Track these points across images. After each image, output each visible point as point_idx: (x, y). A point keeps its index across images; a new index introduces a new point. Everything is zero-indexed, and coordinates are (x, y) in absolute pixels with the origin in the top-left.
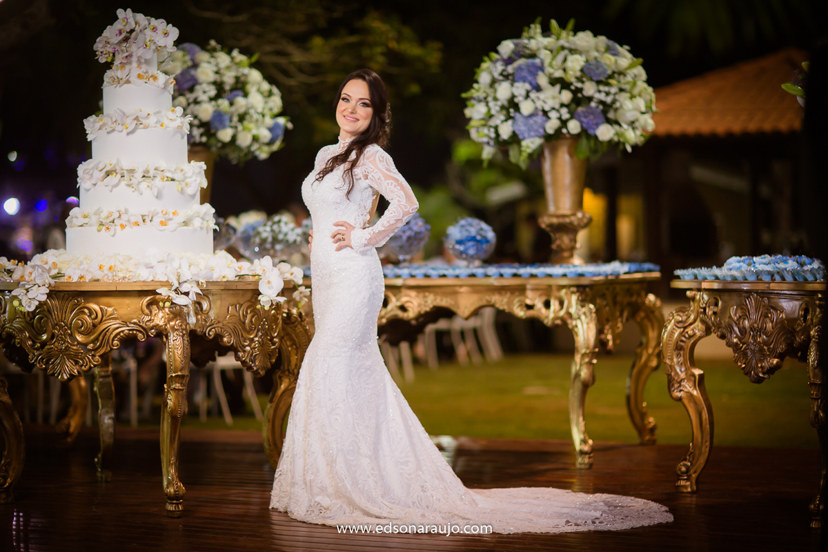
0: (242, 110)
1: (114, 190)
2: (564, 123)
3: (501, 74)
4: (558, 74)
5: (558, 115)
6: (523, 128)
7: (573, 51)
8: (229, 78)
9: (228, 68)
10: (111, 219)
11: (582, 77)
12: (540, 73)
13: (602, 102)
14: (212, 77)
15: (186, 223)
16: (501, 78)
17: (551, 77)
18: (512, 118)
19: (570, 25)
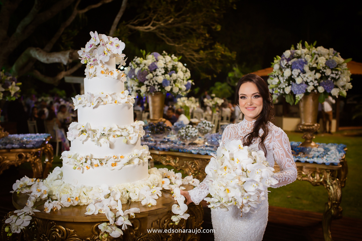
0: (175, 79)
1: (85, 143)
2: (316, 87)
3: (286, 65)
4: (315, 65)
5: (313, 84)
6: (296, 89)
7: (320, 55)
8: (170, 66)
9: (170, 62)
10: (81, 162)
11: (325, 67)
12: (305, 65)
13: (333, 78)
14: (163, 65)
15: (129, 163)
16: (286, 67)
17: (311, 67)
18: (291, 85)
19: (315, 44)
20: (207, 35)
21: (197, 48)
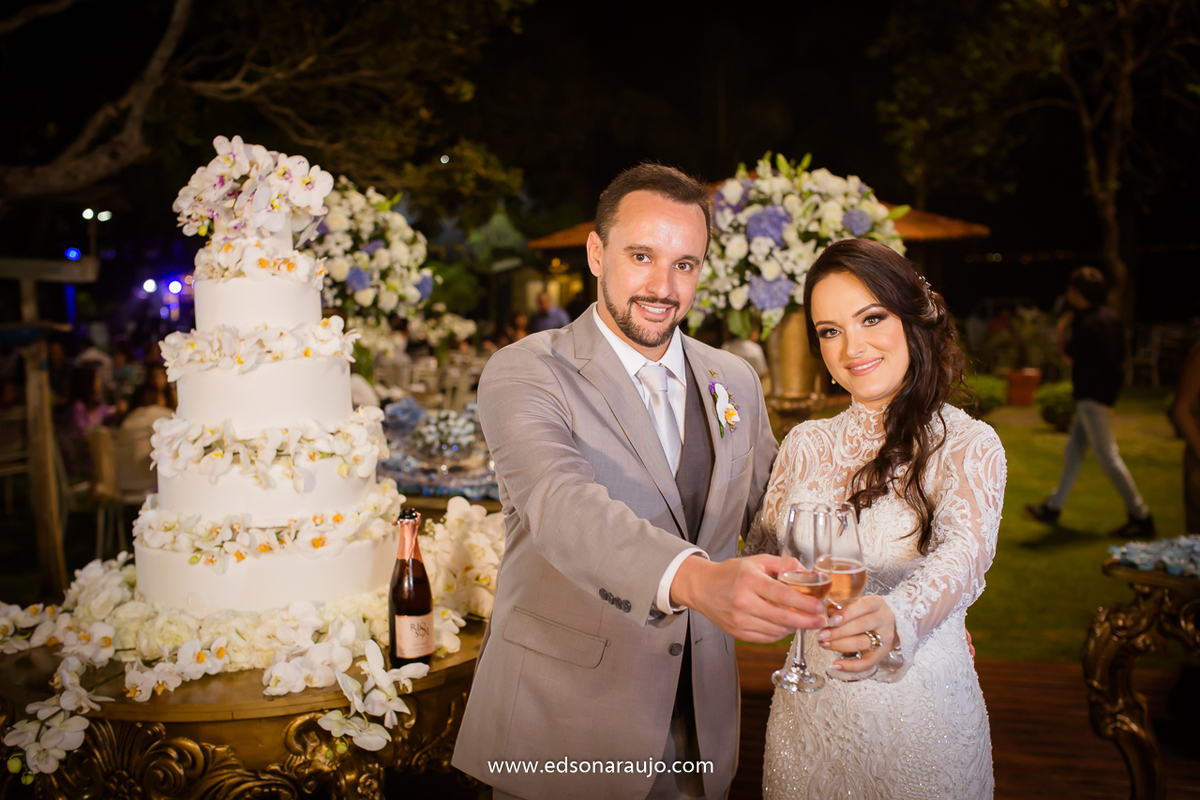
0: (385, 264)
1: (220, 482)
3: (731, 226)
4: (814, 227)
6: (763, 296)
7: (825, 197)
9: (364, 211)
10: (218, 541)
12: (785, 224)
14: (346, 224)
16: (730, 230)
17: (802, 230)
18: (748, 283)
19: (807, 161)
20: (424, 114)
21: (394, 156)
